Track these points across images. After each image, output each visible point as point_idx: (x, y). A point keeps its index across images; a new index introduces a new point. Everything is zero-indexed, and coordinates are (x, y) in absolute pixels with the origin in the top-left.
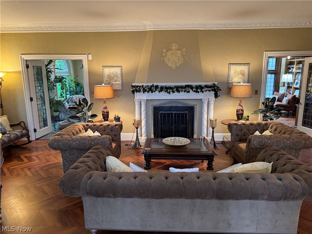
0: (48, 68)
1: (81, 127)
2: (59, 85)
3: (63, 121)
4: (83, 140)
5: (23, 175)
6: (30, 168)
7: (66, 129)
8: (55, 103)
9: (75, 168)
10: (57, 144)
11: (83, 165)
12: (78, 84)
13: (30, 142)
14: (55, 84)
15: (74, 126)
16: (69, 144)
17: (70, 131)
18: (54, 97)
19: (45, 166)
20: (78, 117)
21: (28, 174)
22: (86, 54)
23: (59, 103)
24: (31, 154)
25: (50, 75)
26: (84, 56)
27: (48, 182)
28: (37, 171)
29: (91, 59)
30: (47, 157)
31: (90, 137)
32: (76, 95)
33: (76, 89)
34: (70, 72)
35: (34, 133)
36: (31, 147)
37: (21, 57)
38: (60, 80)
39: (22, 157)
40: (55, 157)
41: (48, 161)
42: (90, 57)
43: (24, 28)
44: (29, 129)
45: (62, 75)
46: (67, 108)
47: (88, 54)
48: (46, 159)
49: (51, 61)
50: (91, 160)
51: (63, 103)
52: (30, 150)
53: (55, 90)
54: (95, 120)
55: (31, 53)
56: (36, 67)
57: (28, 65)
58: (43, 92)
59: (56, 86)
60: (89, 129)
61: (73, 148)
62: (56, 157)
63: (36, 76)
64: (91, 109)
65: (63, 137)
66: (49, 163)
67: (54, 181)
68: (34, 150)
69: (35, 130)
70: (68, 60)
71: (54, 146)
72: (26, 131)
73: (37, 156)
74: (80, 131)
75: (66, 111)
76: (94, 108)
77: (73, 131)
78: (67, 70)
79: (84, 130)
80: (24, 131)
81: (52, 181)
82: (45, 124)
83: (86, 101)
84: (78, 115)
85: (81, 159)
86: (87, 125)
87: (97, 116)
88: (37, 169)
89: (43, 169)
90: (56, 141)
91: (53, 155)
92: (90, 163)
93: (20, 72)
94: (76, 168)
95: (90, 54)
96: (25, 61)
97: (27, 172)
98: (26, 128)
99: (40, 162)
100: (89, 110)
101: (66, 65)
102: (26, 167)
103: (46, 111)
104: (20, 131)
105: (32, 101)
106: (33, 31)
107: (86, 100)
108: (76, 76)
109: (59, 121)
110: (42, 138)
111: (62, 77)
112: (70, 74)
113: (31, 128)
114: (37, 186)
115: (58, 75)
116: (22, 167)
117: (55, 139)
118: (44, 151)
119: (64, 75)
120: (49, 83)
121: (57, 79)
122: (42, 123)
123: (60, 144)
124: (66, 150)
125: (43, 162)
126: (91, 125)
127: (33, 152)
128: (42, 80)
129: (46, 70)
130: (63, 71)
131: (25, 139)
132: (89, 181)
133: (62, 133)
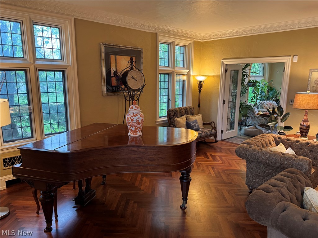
0: (244, 72)
1: (272, 139)
2: (251, 89)
3: (250, 127)
4: (274, 156)
5: (207, 172)
6: (214, 168)
7: (256, 138)
8: (245, 108)
9: (265, 189)
10: (244, 152)
11: (275, 190)
12: (271, 89)
13: (216, 141)
14: (247, 88)
15: (264, 137)
16: (258, 157)
17: (259, 141)
18: (245, 102)
19: (227, 170)
20: (268, 126)
21: (211, 172)
22: (291, 56)
23: (249, 108)
24: (216, 153)
25: (245, 78)
26: (288, 57)
27: (228, 188)
28: (219, 173)
29: (297, 61)
30: (230, 161)
31: (283, 154)
32: (267, 100)
33: (268, 94)
34: (264, 76)
35: (221, 134)
36: (217, 147)
37: (222, 61)
38: (253, 84)
39: (208, 154)
40: (237, 163)
41: (230, 165)
42: (296, 59)
43: (229, 34)
44: (217, 130)
45: (256, 78)
46: (256, 114)
47: (294, 55)
48: (229, 163)
49: (247, 65)
50: (285, 186)
51: (253, 108)
52: (215, 150)
53: (246, 94)
54: (288, 132)
55: (232, 57)
56: (233, 71)
57: (227, 69)
58: (236, 96)
59: (248, 90)
60: (281, 143)
61: (261, 162)
62: (239, 164)
63: (231, 79)
64: (286, 119)
65: (251, 147)
66: (231, 168)
67: (234, 189)
68: (218, 150)
69: (222, 132)
70: (264, 63)
71: (241, 154)
72: (215, 131)
73: (220, 157)
74: (270, 144)
75: (255, 117)
76: (289, 118)
77: (263, 142)
78: (262, 74)
79: (274, 143)
80: (213, 131)
81: (232, 188)
82: (232, 127)
83: (281, 110)
84: (269, 124)
85: (272, 181)
86: (279, 138)
87: (293, 129)
88: (220, 171)
89: (225, 172)
90: (244, 149)
91: (235, 160)
92: (284, 190)
93: (218, 76)
94: (267, 190)
95: (297, 55)
96: (225, 65)
97: (211, 171)
98: (215, 128)
99: (223, 165)
100: (283, 120)
101: (262, 69)
102: (210, 166)
103: (234, 115)
104: (210, 131)
105: (225, 103)
106: (237, 35)
107: (282, 108)
108: (271, 80)
109: (246, 126)
110: (227, 140)
111: (256, 81)
112: (265, 78)
113: (219, 129)
114: (219, 188)
115: (252, 79)
116: (207, 164)
117: (243, 146)
118: (228, 154)
119: (258, 79)
120: (242, 87)
121: (251, 82)
122: (229, 126)
123: (248, 153)
124: (252, 162)
125: (226, 165)
126: (284, 139)
127: (217, 152)
128: (237, 84)
129: (243, 73)
130: (257, 74)
131: (213, 138)
132: (282, 214)
133: (251, 142)
